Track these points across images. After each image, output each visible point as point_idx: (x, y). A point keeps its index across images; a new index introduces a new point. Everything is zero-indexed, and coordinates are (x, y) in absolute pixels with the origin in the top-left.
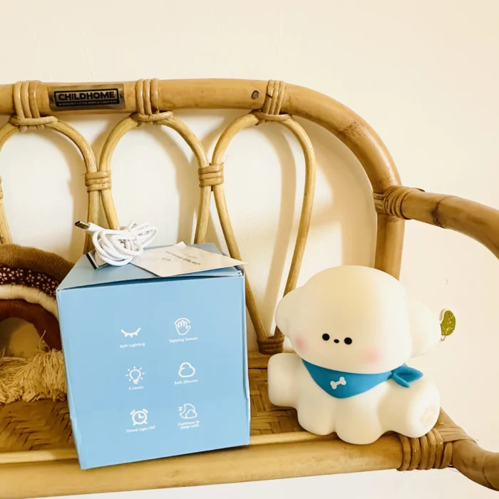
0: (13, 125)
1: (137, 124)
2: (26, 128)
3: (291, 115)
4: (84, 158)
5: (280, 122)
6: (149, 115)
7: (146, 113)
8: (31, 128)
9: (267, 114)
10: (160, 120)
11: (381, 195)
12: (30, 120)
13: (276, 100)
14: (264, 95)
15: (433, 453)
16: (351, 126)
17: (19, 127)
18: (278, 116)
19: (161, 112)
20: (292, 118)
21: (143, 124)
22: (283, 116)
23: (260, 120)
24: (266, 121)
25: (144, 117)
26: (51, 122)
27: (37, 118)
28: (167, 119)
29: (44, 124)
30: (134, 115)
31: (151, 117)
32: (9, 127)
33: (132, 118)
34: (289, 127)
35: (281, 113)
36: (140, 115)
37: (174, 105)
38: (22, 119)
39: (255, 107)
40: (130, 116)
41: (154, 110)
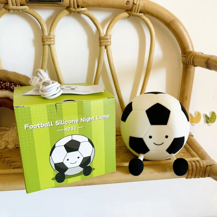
0: (6, 9)
1: (69, 13)
2: (12, 11)
3: (144, 14)
4: (42, 28)
5: (139, 17)
6: (76, 9)
7: (74, 8)
8: (14, 11)
9: (133, 13)
10: (81, 12)
11: (184, 55)
12: (15, 7)
13: (137, 6)
14: (132, 3)
15: (201, 171)
16: (172, 21)
17: (9, 10)
18: (138, 14)
19: (82, 7)
20: (145, 15)
21: (72, 13)
22: (141, 14)
23: (130, 15)
24: (133, 16)
25: (73, 9)
26: (25, 9)
27: (19, 6)
28: (84, 11)
29: (22, 10)
30: (68, 8)
31: (76, 10)
32: (4, 10)
33: (67, 10)
34: (143, 20)
35: (140, 12)
36: (71, 8)
37: (88, 5)
38: (11, 6)
39: (127, 9)
40: (66, 9)
41: (78, 7)
